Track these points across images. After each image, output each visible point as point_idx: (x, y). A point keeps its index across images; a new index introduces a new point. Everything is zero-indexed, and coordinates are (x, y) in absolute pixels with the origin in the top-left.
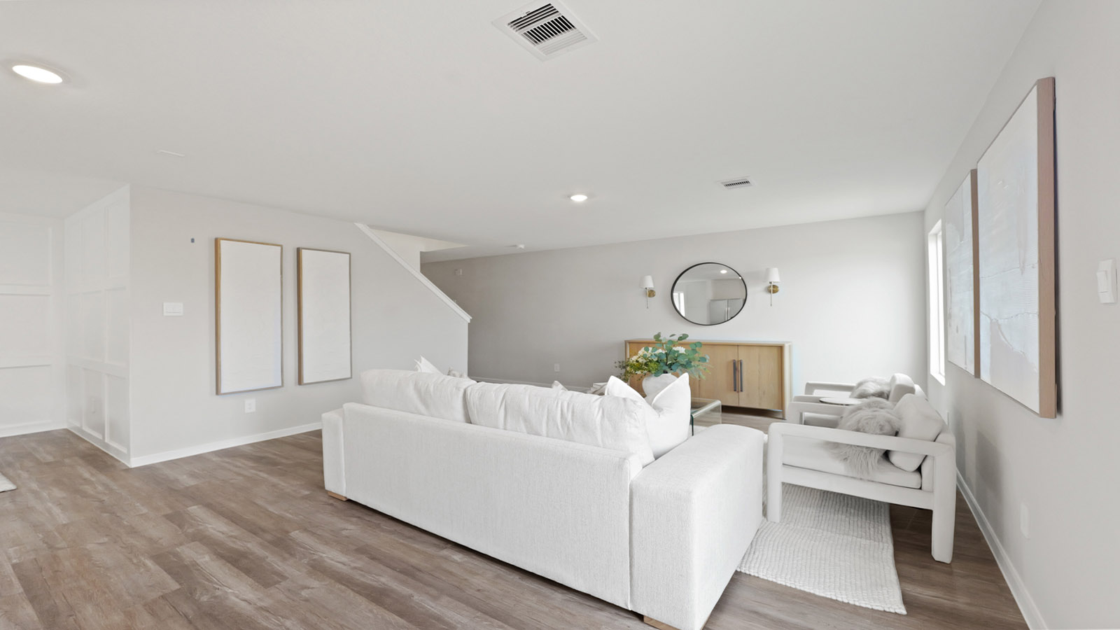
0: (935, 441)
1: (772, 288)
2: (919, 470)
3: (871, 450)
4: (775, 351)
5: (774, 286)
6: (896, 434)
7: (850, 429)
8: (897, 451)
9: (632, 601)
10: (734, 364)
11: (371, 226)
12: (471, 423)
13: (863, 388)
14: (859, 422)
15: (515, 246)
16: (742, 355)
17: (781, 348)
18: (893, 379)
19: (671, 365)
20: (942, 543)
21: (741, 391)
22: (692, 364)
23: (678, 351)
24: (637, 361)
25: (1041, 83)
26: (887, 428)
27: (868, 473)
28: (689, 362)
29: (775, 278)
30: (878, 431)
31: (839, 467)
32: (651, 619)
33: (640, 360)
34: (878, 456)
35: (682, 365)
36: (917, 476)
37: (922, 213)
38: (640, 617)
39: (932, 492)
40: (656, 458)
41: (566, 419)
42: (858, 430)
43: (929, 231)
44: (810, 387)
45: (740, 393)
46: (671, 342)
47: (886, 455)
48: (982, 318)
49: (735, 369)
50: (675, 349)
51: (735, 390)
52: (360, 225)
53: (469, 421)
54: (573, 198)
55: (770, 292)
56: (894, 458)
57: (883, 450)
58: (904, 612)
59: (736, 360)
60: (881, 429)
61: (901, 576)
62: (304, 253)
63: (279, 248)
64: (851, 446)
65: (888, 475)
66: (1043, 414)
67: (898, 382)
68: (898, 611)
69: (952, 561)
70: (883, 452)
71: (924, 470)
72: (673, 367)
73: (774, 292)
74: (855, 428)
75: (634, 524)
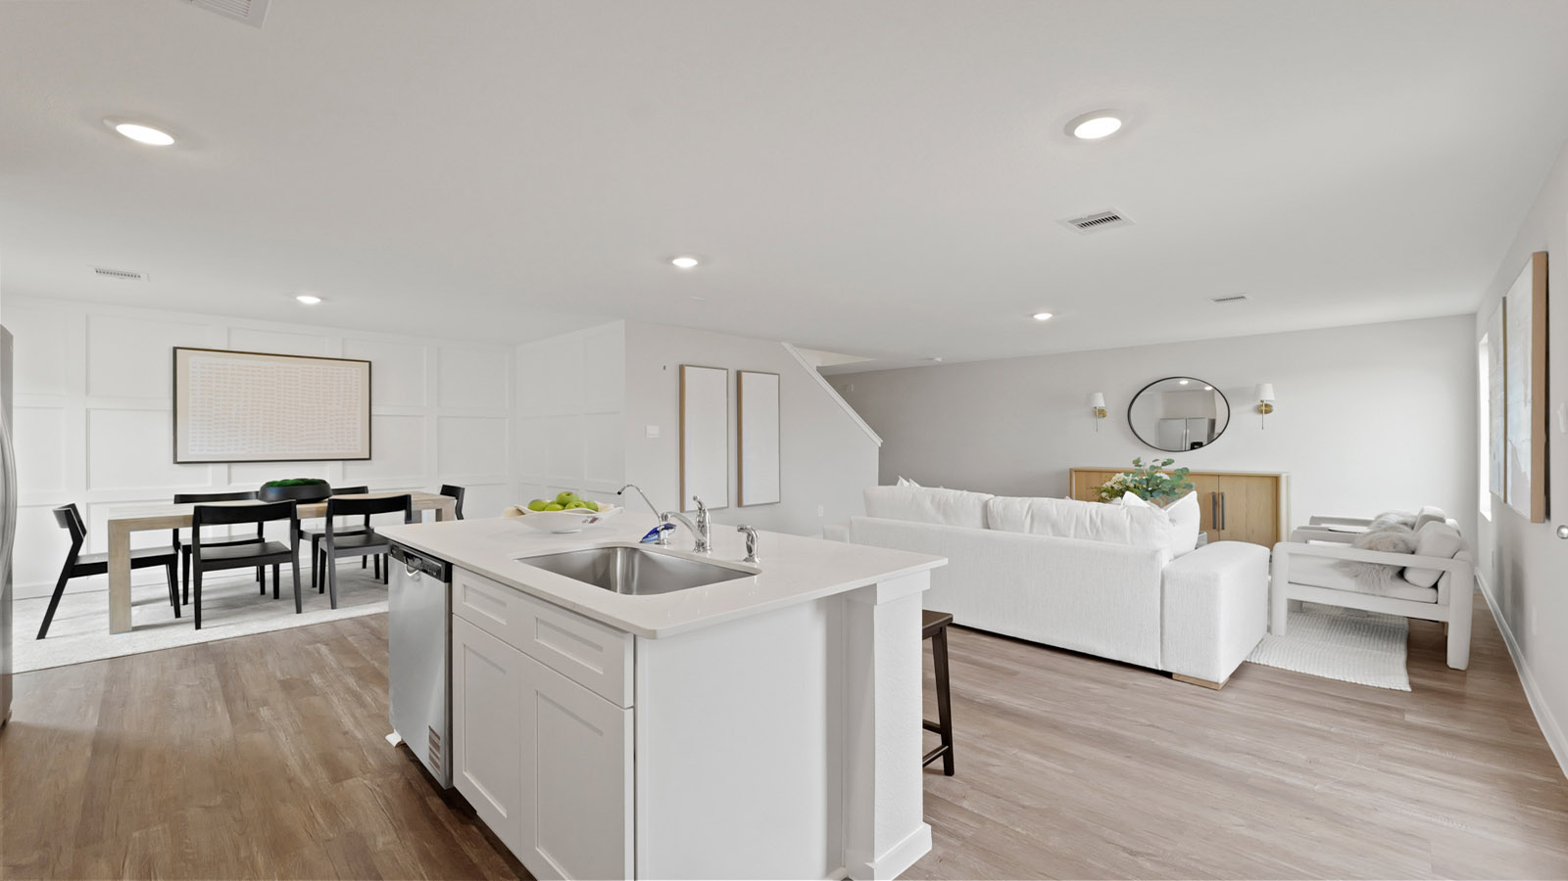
0: (1452, 558)
1: (1264, 408)
2: (1435, 586)
3: (1383, 566)
4: (1269, 482)
5: (1266, 405)
6: (1413, 553)
7: (1362, 547)
8: (1413, 568)
9: (1162, 662)
10: (1214, 497)
11: (798, 346)
12: (989, 528)
13: (1382, 519)
14: (1371, 542)
15: (932, 359)
16: (1224, 487)
17: (1276, 479)
18: (1422, 510)
19: (1151, 492)
20: (1457, 653)
21: (1223, 528)
22: (1176, 491)
23: (1161, 477)
24: (1112, 487)
25: (1536, 255)
26: (1401, 546)
27: (1381, 588)
28: (1173, 489)
29: (1269, 395)
30: (1391, 549)
31: (1350, 584)
32: (1180, 675)
33: (1116, 487)
34: (1391, 573)
35: (1164, 492)
36: (1433, 591)
37: (1472, 316)
38: (1168, 675)
39: (1448, 605)
40: (1176, 558)
41: (1095, 524)
42: (1370, 549)
43: (1480, 340)
44: (1314, 520)
45: (1222, 532)
46: (1153, 467)
47: (1401, 573)
48: (1509, 443)
49: (1215, 503)
50: (1158, 475)
51: (1214, 528)
52: (786, 345)
53: (987, 526)
54: (1036, 316)
55: (1262, 412)
56: (1408, 575)
57: (1398, 567)
58: (1409, 689)
59: (1217, 492)
60: (1394, 547)
61: (1410, 673)
62: (744, 376)
63: (725, 372)
64: (1362, 563)
65: (1400, 590)
66: (1534, 520)
67: (1425, 513)
68: (1402, 689)
69: (1468, 668)
70: (1399, 569)
71: (1440, 586)
72: (1153, 494)
73: (1266, 412)
74: (1368, 545)
75: (1166, 601)
